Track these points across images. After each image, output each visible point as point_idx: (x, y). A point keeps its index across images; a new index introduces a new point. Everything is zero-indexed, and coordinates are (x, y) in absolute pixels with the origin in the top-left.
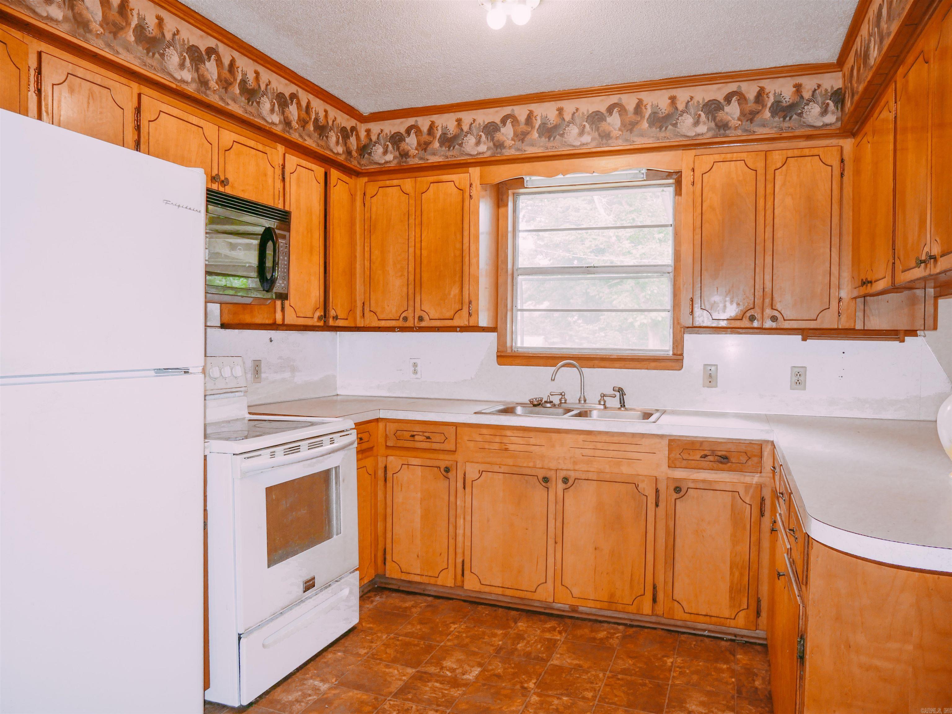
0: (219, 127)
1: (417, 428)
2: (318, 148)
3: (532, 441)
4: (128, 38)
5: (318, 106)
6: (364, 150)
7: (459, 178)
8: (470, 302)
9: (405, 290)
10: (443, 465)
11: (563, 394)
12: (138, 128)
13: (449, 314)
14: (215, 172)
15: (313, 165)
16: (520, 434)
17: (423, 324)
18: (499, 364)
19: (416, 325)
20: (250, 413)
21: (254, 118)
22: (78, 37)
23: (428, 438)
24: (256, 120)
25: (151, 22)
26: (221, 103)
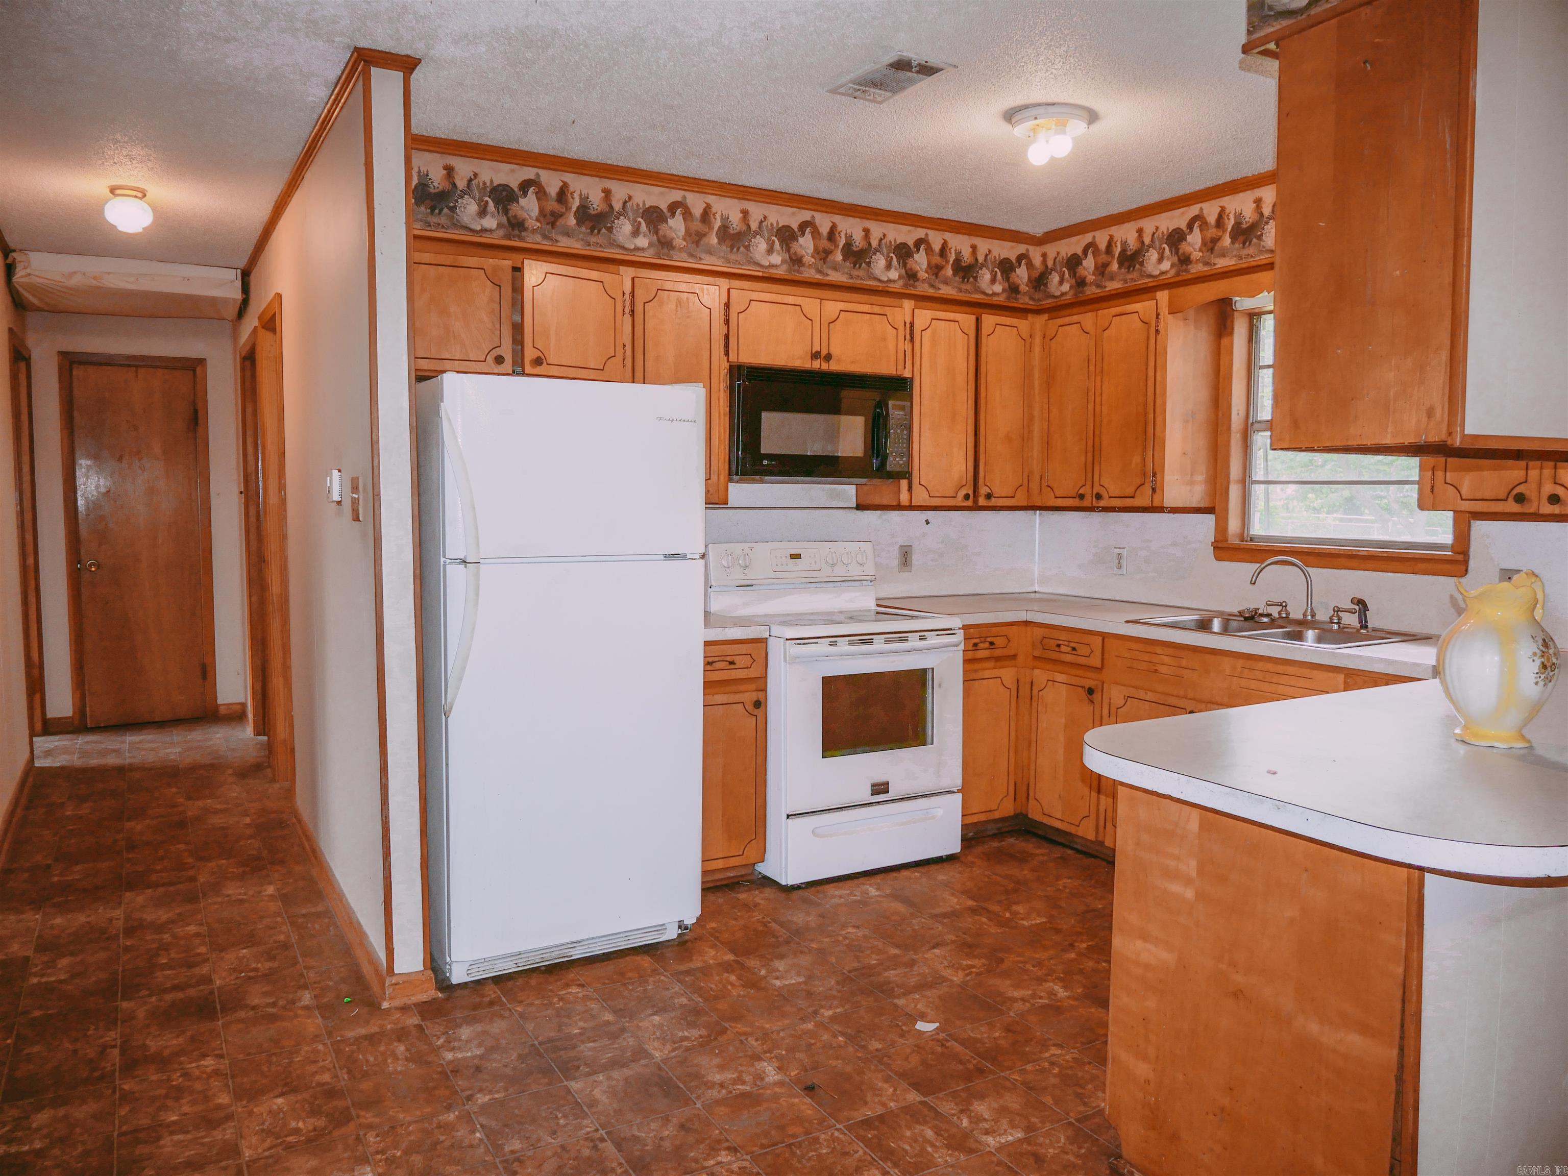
0: (821, 299)
1: (1064, 636)
2: (960, 294)
3: (1184, 663)
4: (711, 242)
5: (960, 244)
6: (1039, 281)
7: (1143, 307)
8: (1154, 475)
9: (1083, 459)
10: (1088, 683)
11: (1284, 604)
12: (727, 322)
13: (1129, 491)
14: (816, 348)
15: (958, 315)
16: (1171, 651)
17: (1102, 503)
18: (1218, 558)
19: (1095, 504)
20: (878, 605)
21: (862, 282)
22: (662, 257)
23: (1074, 649)
24: (865, 282)
25: (735, 219)
26: (818, 276)
